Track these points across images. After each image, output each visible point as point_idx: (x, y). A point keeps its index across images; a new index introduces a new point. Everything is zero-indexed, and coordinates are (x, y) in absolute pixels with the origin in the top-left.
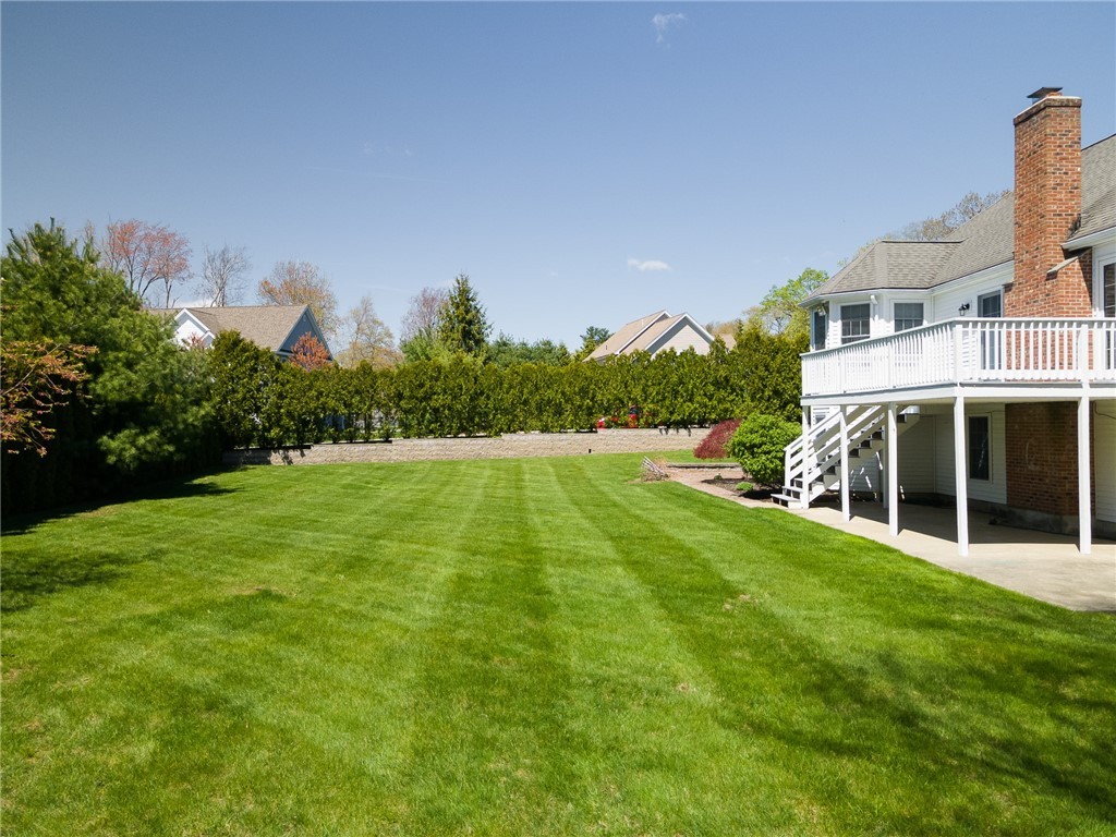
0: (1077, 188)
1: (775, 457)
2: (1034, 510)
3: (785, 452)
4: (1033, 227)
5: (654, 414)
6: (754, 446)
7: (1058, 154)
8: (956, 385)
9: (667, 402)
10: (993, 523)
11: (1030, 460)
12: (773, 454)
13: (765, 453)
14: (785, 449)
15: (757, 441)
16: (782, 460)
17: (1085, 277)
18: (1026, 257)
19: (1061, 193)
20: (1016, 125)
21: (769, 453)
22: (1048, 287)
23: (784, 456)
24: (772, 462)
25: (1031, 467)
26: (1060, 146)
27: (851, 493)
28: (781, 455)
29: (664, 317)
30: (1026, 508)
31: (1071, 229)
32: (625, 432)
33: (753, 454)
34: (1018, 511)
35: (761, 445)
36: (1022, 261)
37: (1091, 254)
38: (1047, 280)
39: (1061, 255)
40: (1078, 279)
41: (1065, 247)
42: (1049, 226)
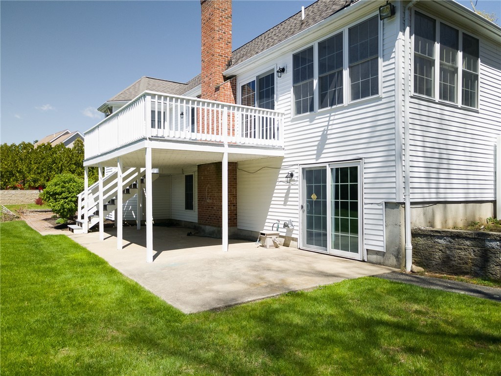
0: (230, 43)
1: (71, 201)
2: (209, 225)
3: (78, 198)
4: (209, 62)
5: (35, 181)
6: (56, 194)
7: (220, 21)
8: (146, 139)
9: (45, 174)
10: (189, 235)
11: (208, 197)
12: (69, 199)
13: (64, 198)
14: (78, 196)
15: (58, 191)
16: (76, 202)
17: (233, 92)
18: (206, 79)
19: (222, 43)
20: (202, 4)
21: (66, 198)
22: (216, 96)
23: (77, 200)
24: (68, 204)
25: (208, 201)
26: (221, 17)
27: (124, 221)
28: (74, 199)
29: (67, 133)
30: (206, 225)
31: (227, 65)
32: (13, 192)
33: (55, 199)
34: (203, 226)
35: (61, 194)
36: (205, 82)
37: (236, 79)
38: (215, 92)
39: (222, 80)
40: (229, 92)
41: (224, 75)
42: (216, 61)
